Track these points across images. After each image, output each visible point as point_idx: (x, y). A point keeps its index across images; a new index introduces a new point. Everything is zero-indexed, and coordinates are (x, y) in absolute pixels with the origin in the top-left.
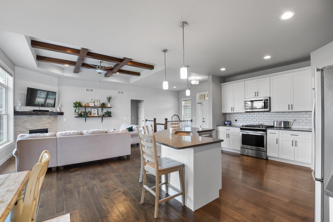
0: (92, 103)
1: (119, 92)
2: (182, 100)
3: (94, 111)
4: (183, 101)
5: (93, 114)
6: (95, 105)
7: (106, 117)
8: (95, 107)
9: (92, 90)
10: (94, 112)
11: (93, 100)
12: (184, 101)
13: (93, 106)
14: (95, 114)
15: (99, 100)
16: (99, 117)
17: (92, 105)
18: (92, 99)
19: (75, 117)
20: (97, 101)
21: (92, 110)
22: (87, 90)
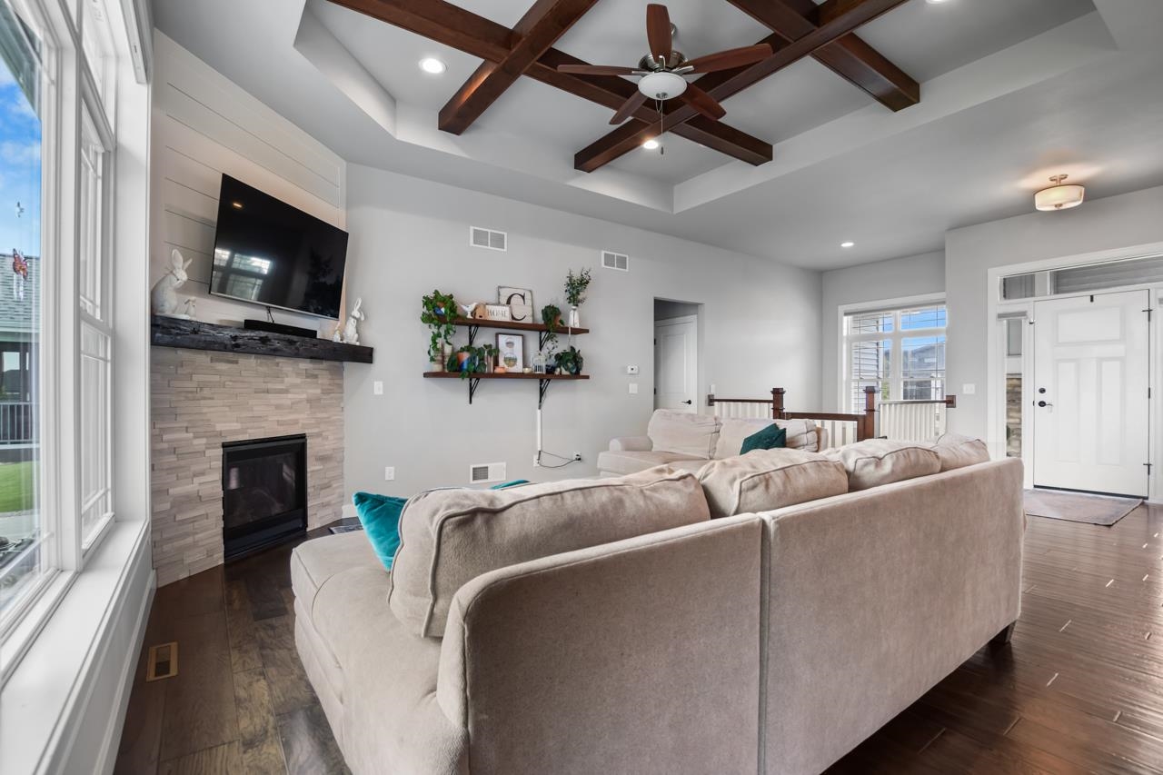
0: (499, 304)
1: (609, 260)
2: (842, 309)
3: (510, 344)
4: (846, 314)
5: (505, 360)
6: (513, 318)
7: (561, 377)
8: (514, 326)
9: (498, 241)
10: (511, 348)
11: (502, 291)
12: (850, 317)
13: (507, 319)
14: (515, 360)
15: (531, 291)
16: (531, 376)
17: (500, 314)
18: (500, 287)
19: (426, 375)
20: (523, 297)
21: (503, 340)
22: (480, 238)
